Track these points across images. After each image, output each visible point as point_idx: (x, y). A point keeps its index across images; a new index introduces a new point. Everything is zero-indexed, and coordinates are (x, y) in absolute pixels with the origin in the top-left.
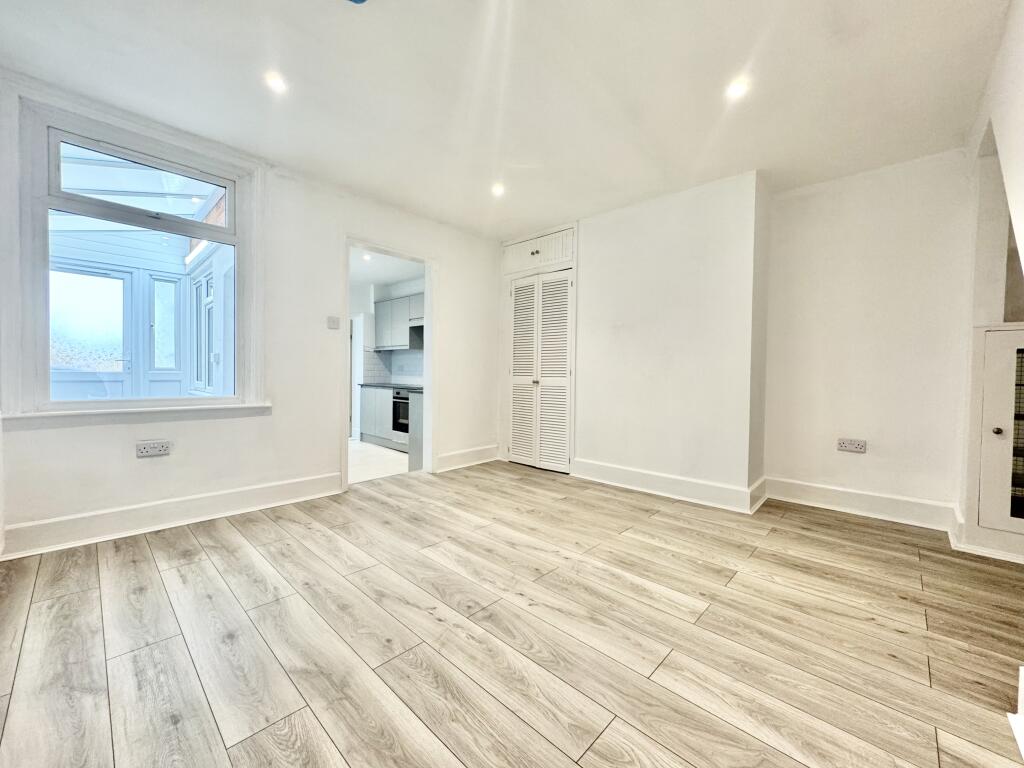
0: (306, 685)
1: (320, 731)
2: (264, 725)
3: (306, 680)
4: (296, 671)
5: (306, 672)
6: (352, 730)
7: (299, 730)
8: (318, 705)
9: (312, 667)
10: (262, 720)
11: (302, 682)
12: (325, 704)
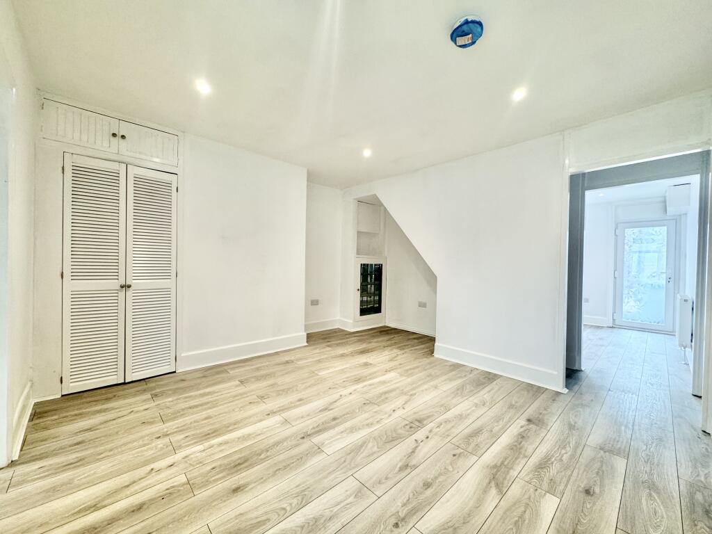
0: (506, 482)
1: (526, 468)
2: (539, 491)
3: (503, 483)
4: (500, 491)
5: (497, 485)
6: (516, 459)
7: (531, 476)
8: (514, 473)
9: (493, 484)
10: (537, 493)
11: (505, 485)
12: (511, 471)
